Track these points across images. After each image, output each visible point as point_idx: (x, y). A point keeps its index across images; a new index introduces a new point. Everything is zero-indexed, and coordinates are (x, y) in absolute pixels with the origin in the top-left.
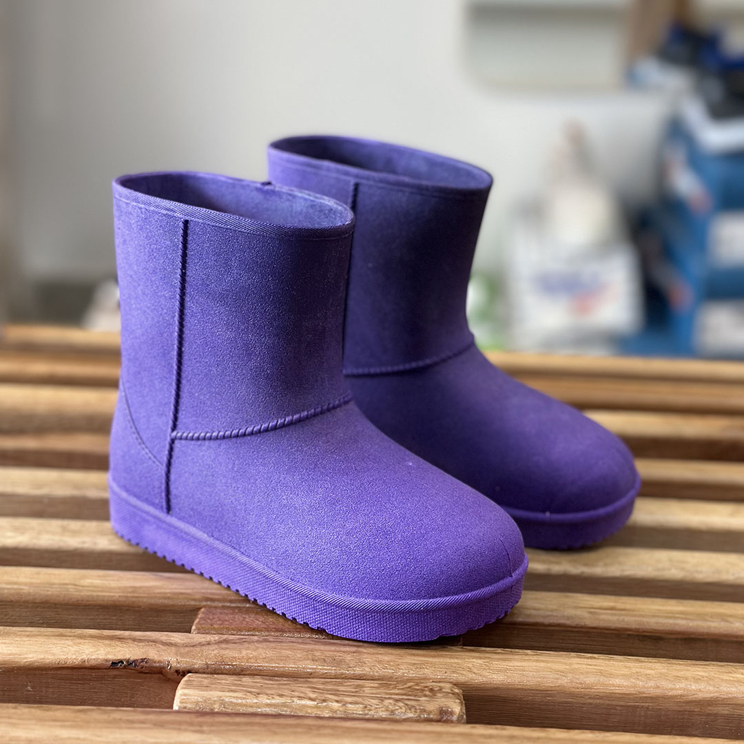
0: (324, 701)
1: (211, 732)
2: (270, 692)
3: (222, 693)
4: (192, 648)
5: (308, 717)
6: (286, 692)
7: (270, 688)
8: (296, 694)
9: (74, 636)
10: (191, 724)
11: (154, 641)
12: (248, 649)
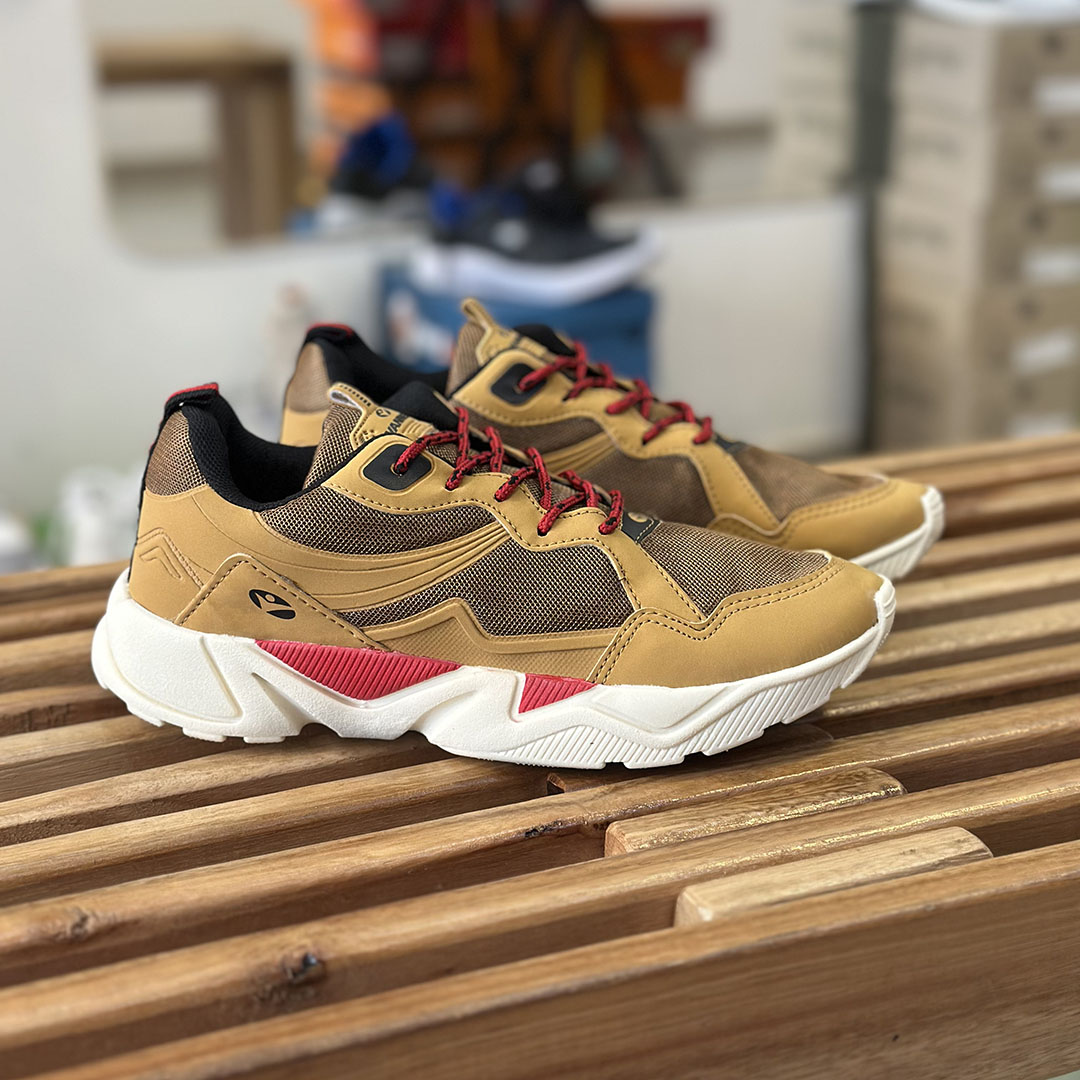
0: (771, 809)
1: (700, 856)
2: (710, 815)
3: (668, 828)
4: (592, 802)
5: (773, 823)
6: (726, 812)
7: (709, 813)
8: (740, 810)
9: (460, 821)
10: (674, 855)
11: (548, 805)
12: (647, 788)
